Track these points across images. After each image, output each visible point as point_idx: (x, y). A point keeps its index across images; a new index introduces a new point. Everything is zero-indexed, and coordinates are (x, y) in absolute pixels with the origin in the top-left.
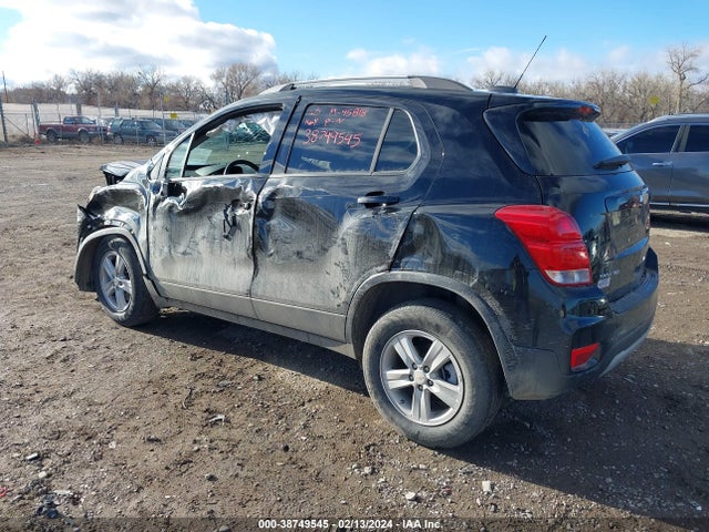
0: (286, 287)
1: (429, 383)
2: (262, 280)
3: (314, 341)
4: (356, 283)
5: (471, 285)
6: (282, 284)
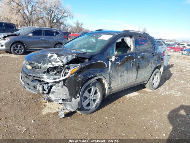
1: (156, 80)
2: (138, 75)
4: (153, 69)
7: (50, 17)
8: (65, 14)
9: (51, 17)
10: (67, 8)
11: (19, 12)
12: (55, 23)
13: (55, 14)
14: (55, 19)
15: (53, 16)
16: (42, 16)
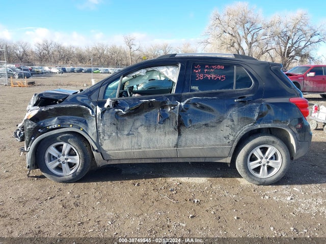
0: (198, 140)
1: (268, 162)
2: (184, 139)
3: (207, 160)
4: (238, 133)
5: (287, 125)
6: (196, 139)
7: (283, 48)
8: (315, 38)
9: (286, 47)
10: (318, 26)
11: (232, 46)
12: (293, 57)
13: (294, 41)
14: (292, 49)
15: (289, 45)
16: (269, 48)
